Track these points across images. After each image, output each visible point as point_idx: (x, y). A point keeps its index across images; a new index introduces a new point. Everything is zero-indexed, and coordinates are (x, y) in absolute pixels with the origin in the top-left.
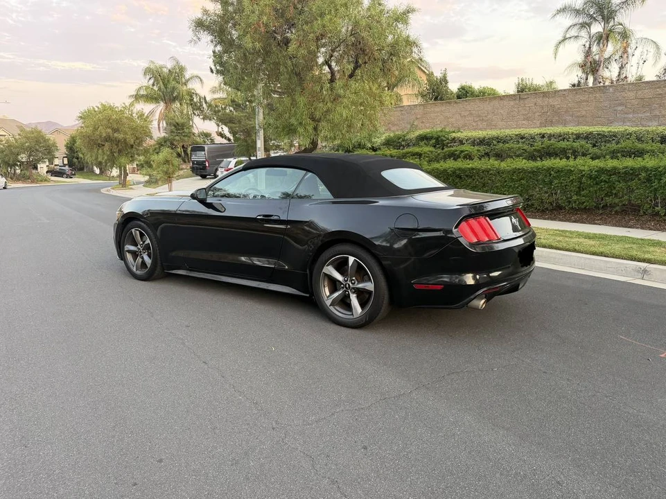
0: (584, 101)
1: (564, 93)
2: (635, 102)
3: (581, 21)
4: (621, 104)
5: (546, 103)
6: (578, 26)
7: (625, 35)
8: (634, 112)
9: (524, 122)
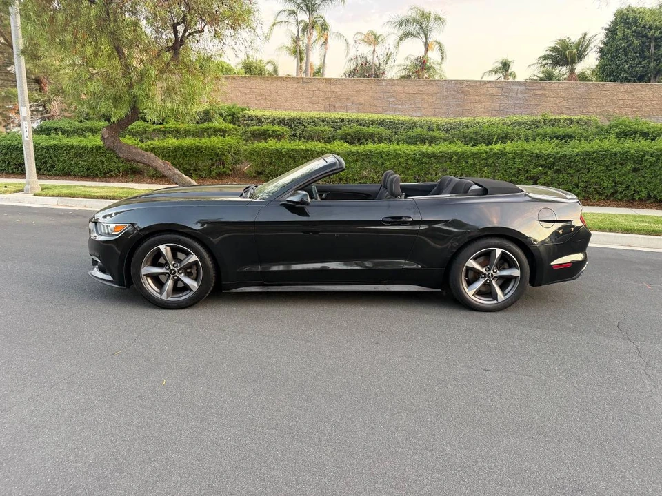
0: (362, 91)
1: (345, 81)
2: (403, 96)
3: (290, 8)
4: (392, 96)
5: (329, 89)
6: (287, 13)
7: (324, 27)
8: (402, 104)
9: (308, 105)
